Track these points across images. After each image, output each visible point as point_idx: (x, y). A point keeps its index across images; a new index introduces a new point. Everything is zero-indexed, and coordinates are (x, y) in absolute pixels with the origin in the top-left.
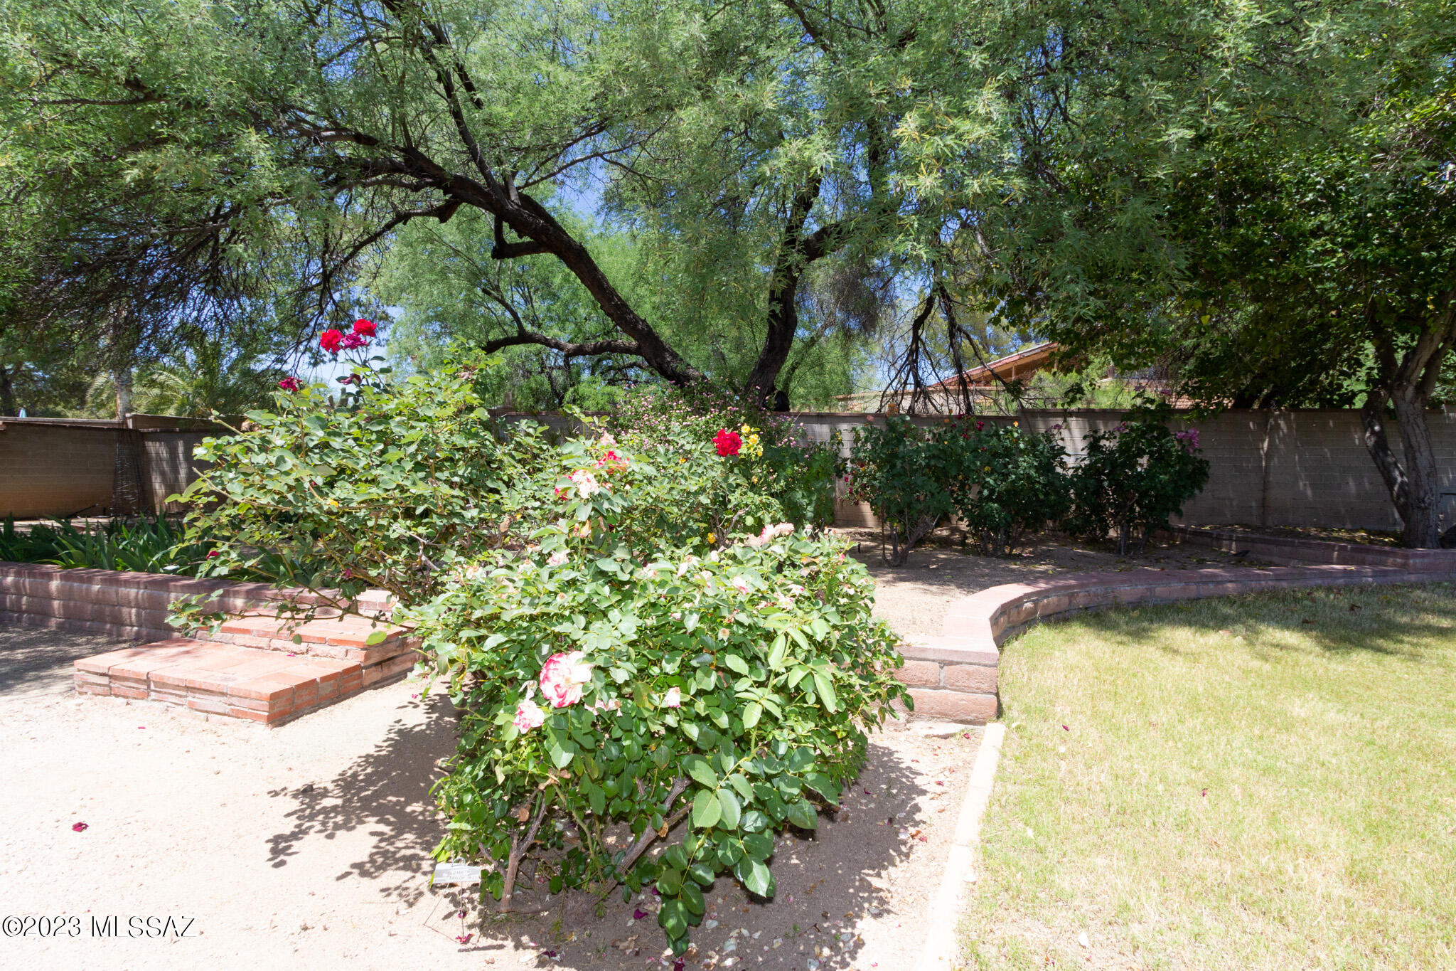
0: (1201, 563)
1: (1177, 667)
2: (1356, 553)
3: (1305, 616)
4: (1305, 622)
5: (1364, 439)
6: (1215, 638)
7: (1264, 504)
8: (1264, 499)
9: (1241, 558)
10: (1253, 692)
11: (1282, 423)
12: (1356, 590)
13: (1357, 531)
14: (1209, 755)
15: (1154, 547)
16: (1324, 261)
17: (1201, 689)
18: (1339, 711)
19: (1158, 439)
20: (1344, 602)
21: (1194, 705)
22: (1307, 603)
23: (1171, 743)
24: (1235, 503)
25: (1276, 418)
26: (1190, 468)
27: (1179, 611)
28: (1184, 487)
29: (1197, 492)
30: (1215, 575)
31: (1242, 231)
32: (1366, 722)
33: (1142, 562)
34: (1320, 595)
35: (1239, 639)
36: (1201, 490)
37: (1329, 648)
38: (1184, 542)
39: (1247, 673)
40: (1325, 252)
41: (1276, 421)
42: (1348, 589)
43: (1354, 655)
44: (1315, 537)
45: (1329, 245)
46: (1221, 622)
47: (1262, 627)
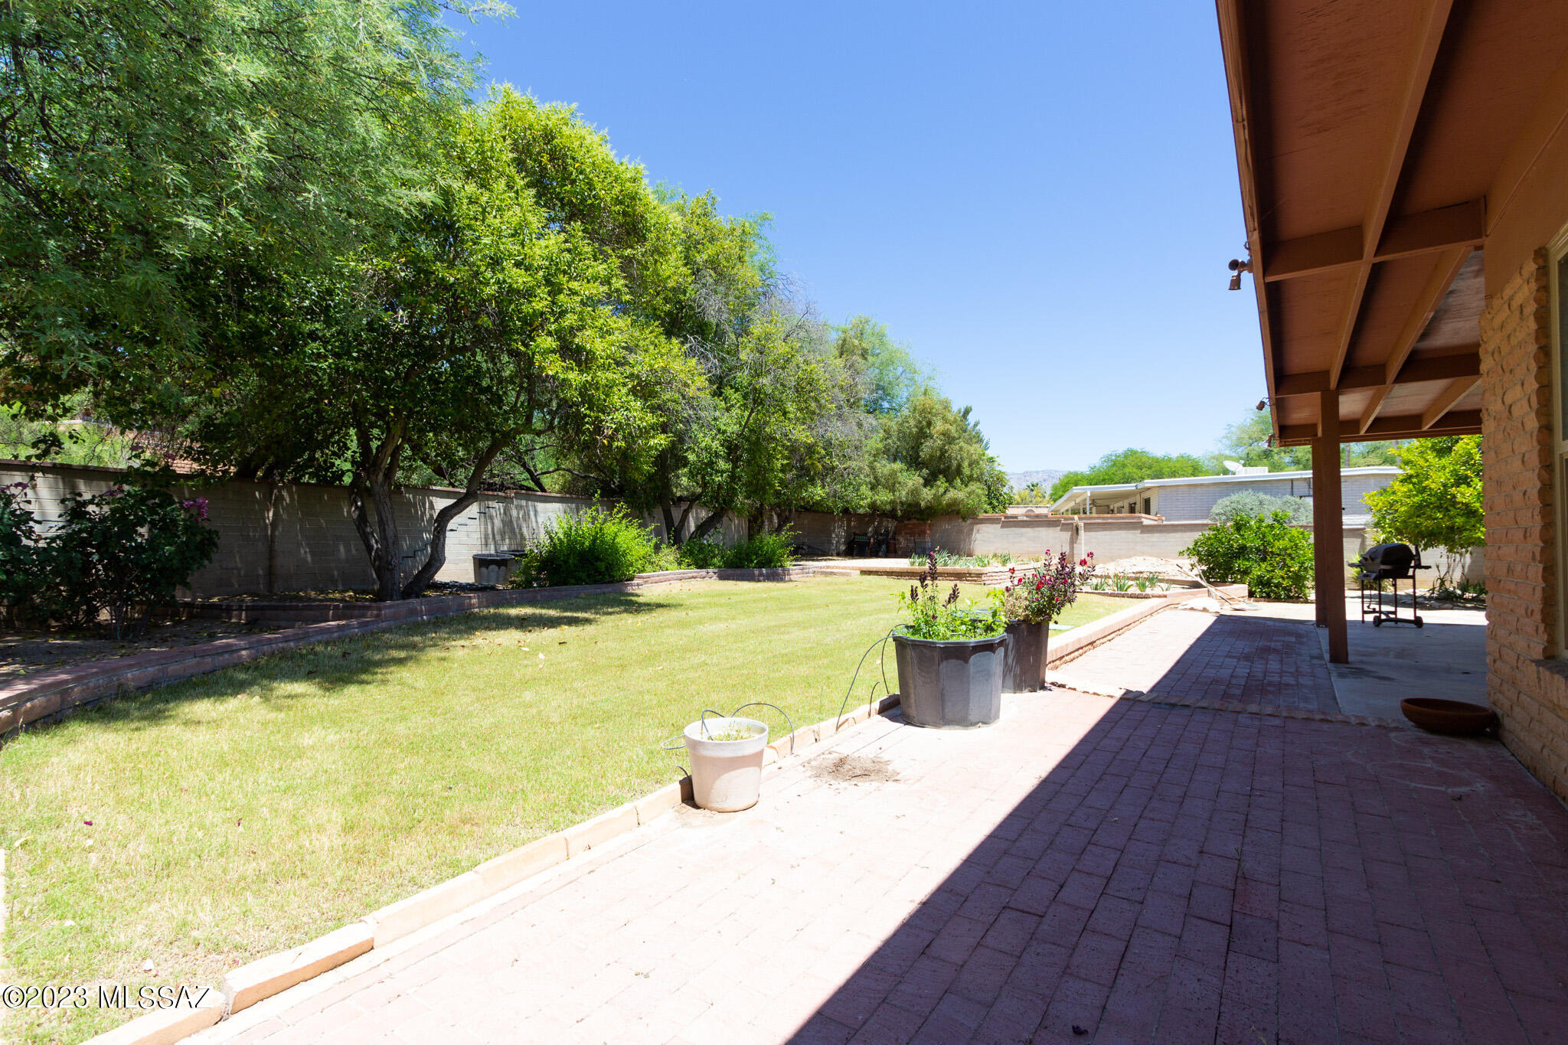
0: (212, 637)
1: (200, 738)
2: (347, 611)
3: (310, 668)
4: (310, 673)
5: (349, 511)
6: (233, 703)
7: (270, 572)
8: (270, 567)
9: (254, 625)
10: (272, 738)
11: (285, 493)
12: (347, 640)
13: (347, 591)
14: (240, 796)
15: (157, 626)
16: (319, 363)
17: (226, 748)
18: (336, 733)
19: (160, 506)
20: (337, 651)
21: (223, 763)
22: (311, 657)
23: (204, 799)
24: (242, 573)
25: (280, 489)
26: (198, 538)
27: (195, 686)
28: (192, 558)
29: (206, 562)
30: (228, 645)
31: (251, 316)
32: (354, 735)
33: (145, 643)
34: (319, 648)
35: (257, 699)
36: (210, 560)
37: (328, 690)
38: (191, 616)
39: (265, 724)
40: (319, 355)
41: (280, 492)
42: (341, 639)
43: (346, 690)
44: (315, 600)
45: (322, 350)
46: (237, 688)
47: (275, 685)
